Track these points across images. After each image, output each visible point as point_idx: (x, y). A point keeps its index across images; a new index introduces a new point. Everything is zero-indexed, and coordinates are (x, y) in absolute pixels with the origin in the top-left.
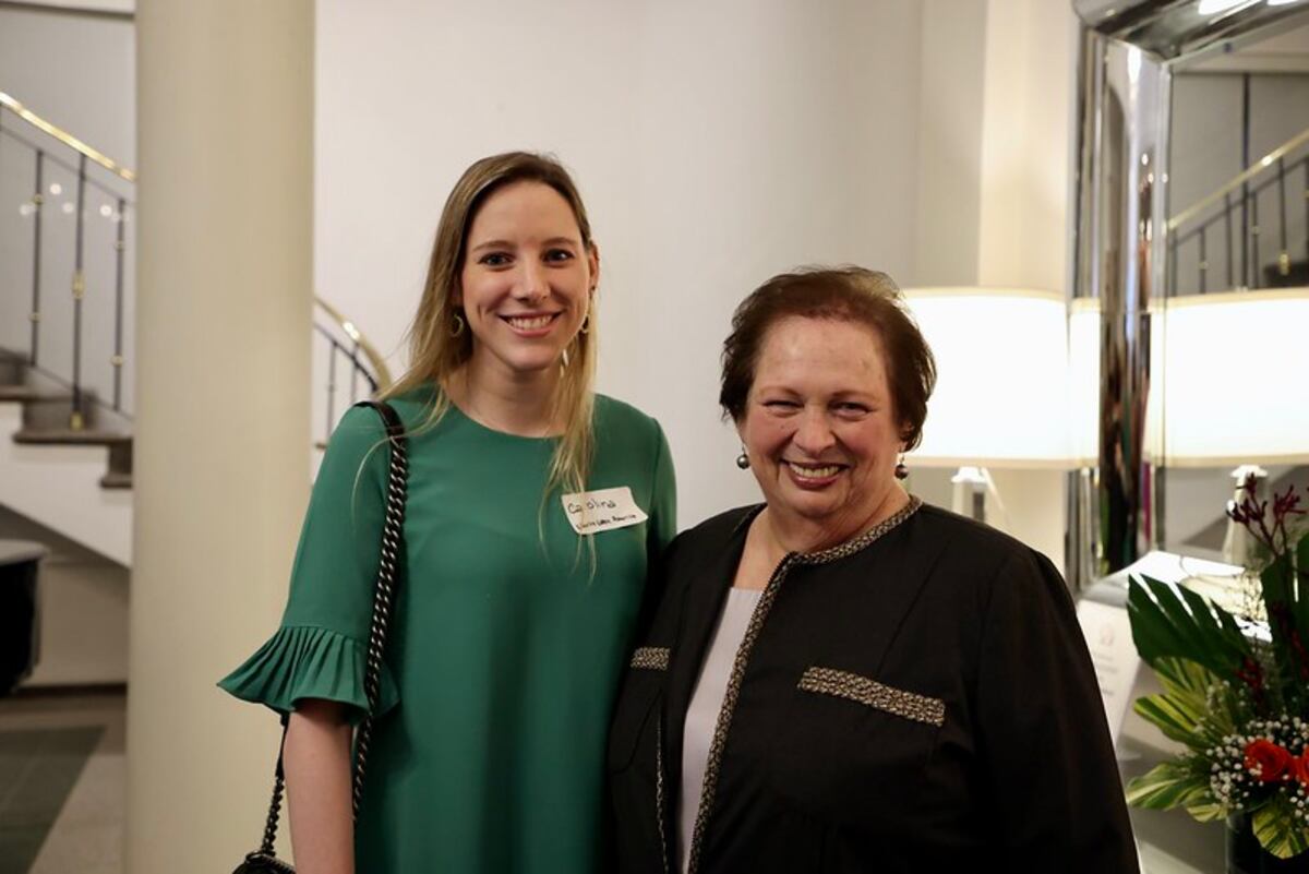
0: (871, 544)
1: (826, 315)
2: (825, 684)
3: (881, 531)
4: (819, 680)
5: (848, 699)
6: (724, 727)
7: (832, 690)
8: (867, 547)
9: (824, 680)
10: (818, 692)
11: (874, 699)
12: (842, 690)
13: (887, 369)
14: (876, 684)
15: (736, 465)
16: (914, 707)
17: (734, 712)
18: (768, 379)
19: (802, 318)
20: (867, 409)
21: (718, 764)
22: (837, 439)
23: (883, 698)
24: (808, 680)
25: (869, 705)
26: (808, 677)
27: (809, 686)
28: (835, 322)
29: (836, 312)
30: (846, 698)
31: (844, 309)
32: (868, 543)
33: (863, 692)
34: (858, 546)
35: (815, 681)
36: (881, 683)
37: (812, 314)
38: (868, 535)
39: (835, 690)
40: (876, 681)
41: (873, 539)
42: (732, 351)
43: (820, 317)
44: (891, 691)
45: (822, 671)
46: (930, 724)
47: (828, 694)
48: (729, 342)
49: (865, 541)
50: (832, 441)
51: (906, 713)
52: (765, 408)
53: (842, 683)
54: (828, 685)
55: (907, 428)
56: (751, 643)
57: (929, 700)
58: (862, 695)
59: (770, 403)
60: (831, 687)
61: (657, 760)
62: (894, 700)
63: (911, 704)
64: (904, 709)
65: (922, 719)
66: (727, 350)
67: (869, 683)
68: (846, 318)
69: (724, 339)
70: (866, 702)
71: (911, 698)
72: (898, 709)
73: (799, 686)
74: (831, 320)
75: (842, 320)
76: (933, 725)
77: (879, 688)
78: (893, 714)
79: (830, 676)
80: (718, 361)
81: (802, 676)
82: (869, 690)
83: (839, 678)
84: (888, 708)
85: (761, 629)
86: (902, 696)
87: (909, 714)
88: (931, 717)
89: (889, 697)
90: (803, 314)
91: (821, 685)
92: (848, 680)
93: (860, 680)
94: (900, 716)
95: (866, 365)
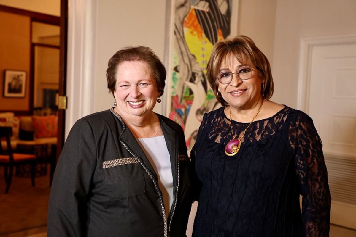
1: (133, 60)
42: (109, 73)
48: (108, 71)
95: (146, 72)
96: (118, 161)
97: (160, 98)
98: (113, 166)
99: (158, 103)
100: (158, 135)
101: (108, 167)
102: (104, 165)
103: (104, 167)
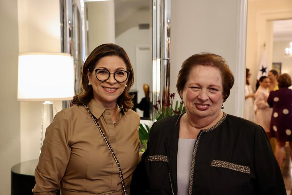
0: (219, 126)
1: (208, 65)
2: (218, 164)
3: (221, 122)
4: (216, 164)
5: (226, 168)
6: (192, 178)
7: (221, 166)
8: (218, 127)
9: (218, 163)
10: (217, 167)
11: (232, 168)
12: (224, 166)
13: (222, 80)
14: (232, 164)
16: (242, 169)
17: (194, 174)
18: (191, 81)
19: (202, 66)
20: (217, 90)
21: (192, 188)
22: (209, 98)
23: (234, 167)
24: (213, 164)
25: (232, 169)
26: (213, 163)
27: (214, 165)
28: (210, 67)
29: (210, 65)
30: (225, 168)
31: (212, 64)
32: (218, 126)
33: (229, 166)
34: (216, 127)
35: (215, 164)
36: (233, 163)
37: (204, 65)
38: (218, 124)
39: (222, 166)
40: (232, 163)
41: (219, 124)
43: (206, 66)
44: (236, 165)
45: (217, 161)
46: (247, 173)
47: (220, 167)
48: (181, 71)
49: (217, 125)
50: (208, 98)
51: (241, 171)
53: (223, 164)
54: (219, 165)
56: (195, 155)
57: (245, 167)
58: (230, 167)
59: (192, 87)
60: (220, 165)
61: (171, 188)
62: (237, 168)
63: (241, 168)
64: (240, 170)
65: (245, 172)
66: (179, 73)
67: (230, 164)
68: (213, 66)
69: (179, 70)
70: (231, 169)
71: (241, 167)
72: (239, 170)
73: (211, 165)
74: (209, 66)
75: (212, 67)
76: (248, 174)
77: (233, 165)
78: (238, 171)
79: (219, 162)
81: (211, 163)
82: (231, 166)
83: (222, 163)
84: (236, 170)
85: (197, 151)
86: (239, 166)
87: (242, 171)
88: (247, 171)
89: (236, 167)
90: (202, 65)
91: (217, 165)
92: (225, 163)
93: (228, 163)
94: (239, 172)
95: (218, 79)
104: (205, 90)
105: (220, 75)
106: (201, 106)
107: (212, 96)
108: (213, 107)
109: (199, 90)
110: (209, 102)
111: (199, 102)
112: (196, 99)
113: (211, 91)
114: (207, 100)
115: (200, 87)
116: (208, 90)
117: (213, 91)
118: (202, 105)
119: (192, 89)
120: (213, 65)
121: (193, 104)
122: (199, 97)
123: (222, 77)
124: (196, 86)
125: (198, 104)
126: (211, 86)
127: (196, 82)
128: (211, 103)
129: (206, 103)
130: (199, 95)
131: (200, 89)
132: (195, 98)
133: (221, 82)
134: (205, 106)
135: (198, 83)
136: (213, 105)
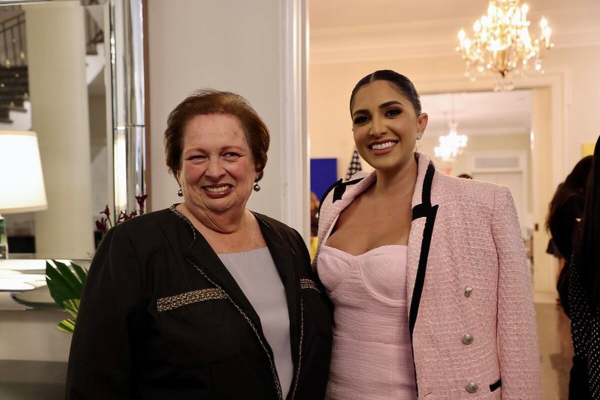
1: (213, 112)
13: (246, 135)
15: (178, 195)
18: (189, 147)
20: (239, 155)
22: (227, 171)
28: (218, 115)
29: (218, 111)
31: (221, 109)
37: (206, 113)
42: (169, 137)
43: (210, 114)
48: (167, 133)
50: (224, 172)
52: (189, 161)
55: (259, 166)
59: (191, 158)
66: (166, 137)
68: (223, 113)
74: (215, 114)
75: (221, 114)
80: (163, 143)
90: (202, 114)
95: (235, 133)
96: (187, 296)
97: (258, 184)
98: (177, 307)
99: (256, 192)
100: (257, 247)
101: (168, 308)
102: (160, 305)
103: (160, 308)
104: (214, 158)
105: (240, 127)
106: (215, 190)
107: (232, 167)
108: (238, 187)
109: (204, 162)
110: (228, 180)
111: (208, 183)
112: (204, 178)
113: (229, 159)
114: (222, 176)
115: (204, 154)
116: (222, 157)
117: (232, 158)
118: (217, 188)
119: (192, 160)
120: (223, 110)
121: (200, 188)
122: (207, 173)
123: (244, 130)
124: (198, 154)
125: (208, 186)
126: (225, 148)
127: (196, 147)
128: (233, 180)
129: (222, 182)
130: (207, 169)
131: (207, 159)
132: (201, 177)
133: (243, 140)
134: (224, 189)
135: (200, 147)
136: (237, 183)
